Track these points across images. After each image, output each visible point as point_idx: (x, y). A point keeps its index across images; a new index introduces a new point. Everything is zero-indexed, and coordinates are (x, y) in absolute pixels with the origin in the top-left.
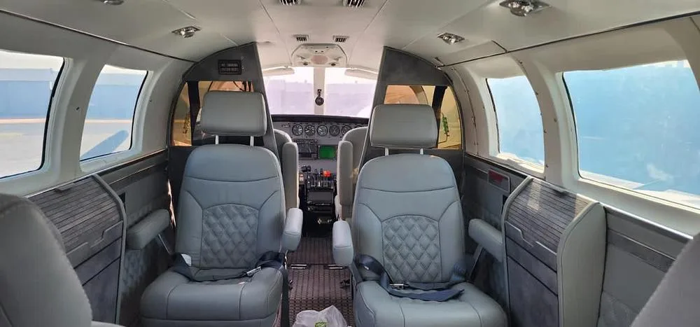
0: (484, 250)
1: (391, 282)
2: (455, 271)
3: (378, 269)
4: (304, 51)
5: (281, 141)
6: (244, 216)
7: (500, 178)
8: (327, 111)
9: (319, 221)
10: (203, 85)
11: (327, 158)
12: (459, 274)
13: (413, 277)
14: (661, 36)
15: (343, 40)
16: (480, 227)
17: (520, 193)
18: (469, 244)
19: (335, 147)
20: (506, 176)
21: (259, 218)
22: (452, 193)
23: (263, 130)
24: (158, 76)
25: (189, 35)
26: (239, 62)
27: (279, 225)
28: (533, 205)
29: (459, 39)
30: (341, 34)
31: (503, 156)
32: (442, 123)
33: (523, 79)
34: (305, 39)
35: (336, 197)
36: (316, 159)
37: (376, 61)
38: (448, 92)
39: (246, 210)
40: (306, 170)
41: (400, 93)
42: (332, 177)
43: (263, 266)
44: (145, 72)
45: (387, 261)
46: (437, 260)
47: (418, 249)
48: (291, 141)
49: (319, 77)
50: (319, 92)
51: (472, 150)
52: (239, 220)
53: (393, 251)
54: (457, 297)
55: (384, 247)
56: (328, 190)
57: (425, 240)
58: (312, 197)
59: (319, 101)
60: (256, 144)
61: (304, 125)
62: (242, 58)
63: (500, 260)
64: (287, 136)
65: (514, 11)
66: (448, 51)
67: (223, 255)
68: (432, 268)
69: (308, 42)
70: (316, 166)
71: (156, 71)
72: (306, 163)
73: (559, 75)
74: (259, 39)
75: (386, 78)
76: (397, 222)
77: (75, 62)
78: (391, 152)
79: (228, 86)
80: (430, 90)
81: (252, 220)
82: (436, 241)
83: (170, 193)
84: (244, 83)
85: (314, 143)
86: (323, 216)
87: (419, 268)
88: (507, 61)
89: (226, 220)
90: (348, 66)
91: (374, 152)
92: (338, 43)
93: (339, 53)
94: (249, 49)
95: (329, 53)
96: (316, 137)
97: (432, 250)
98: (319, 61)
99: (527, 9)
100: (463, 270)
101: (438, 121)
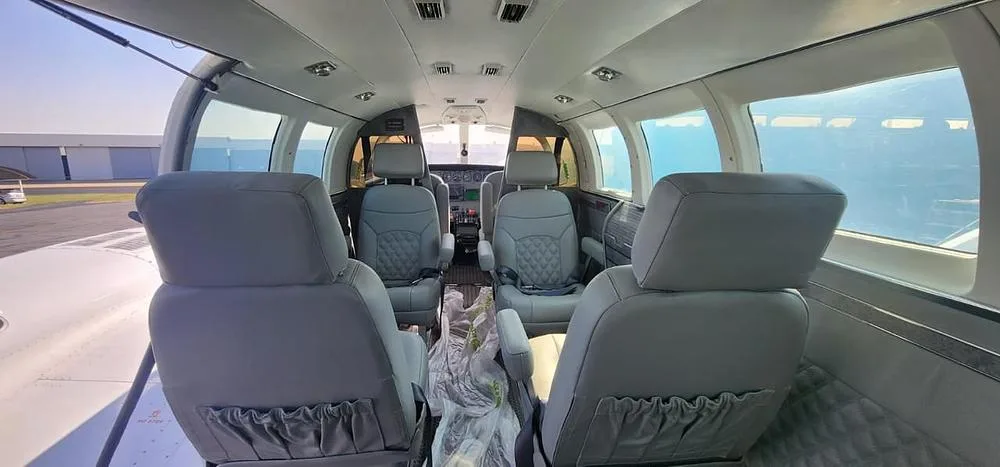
0: (592, 258)
1: (523, 284)
2: (571, 276)
3: (514, 277)
4: (453, 111)
5: (436, 183)
6: (409, 241)
7: (604, 205)
8: (471, 161)
9: (467, 251)
10: (373, 139)
11: (471, 200)
12: (574, 278)
13: (540, 282)
14: (688, 94)
15: (482, 102)
16: (588, 242)
17: (614, 213)
18: (582, 256)
19: (478, 191)
20: (606, 202)
21: (420, 241)
22: (570, 218)
23: (421, 174)
24: (342, 130)
25: (367, 99)
26: (402, 120)
27: (436, 247)
28: (623, 219)
29: (570, 100)
30: (481, 98)
31: (605, 189)
32: (562, 166)
33: (615, 129)
34: (453, 101)
35: (481, 230)
36: (463, 200)
37: (509, 118)
38: (566, 141)
39: (411, 236)
40: (454, 209)
41: (528, 142)
42: (476, 215)
43: (424, 277)
44: (331, 128)
45: (520, 270)
46: (558, 269)
47: (544, 261)
48: (443, 183)
49: (464, 134)
50: (464, 146)
51: (585, 187)
52: (406, 243)
53: (524, 263)
54: (571, 292)
55: (517, 260)
56: (473, 225)
57: (549, 255)
58: (461, 231)
59: (465, 153)
60: (417, 183)
61: (453, 173)
62: (404, 117)
63: (602, 263)
64: (440, 179)
65: (600, 77)
66: (562, 109)
67: (394, 270)
68: (555, 275)
69: (455, 104)
70: (463, 206)
71: (340, 127)
72: (455, 204)
73: (638, 123)
74: (417, 103)
75: (517, 132)
76: (528, 242)
77: (290, 118)
78: (522, 189)
79: (394, 139)
80: (552, 141)
81: (416, 243)
82: (558, 255)
83: (349, 225)
84: (406, 138)
85: (460, 188)
86: (468, 246)
87: (545, 276)
88: (603, 115)
89: (395, 243)
90: (487, 124)
91: (510, 188)
92: (478, 104)
93: (481, 113)
94: (410, 110)
95: (472, 113)
96: (462, 182)
97: (554, 261)
98: (463, 119)
99: (610, 76)
100: (576, 275)
101: (559, 166)
